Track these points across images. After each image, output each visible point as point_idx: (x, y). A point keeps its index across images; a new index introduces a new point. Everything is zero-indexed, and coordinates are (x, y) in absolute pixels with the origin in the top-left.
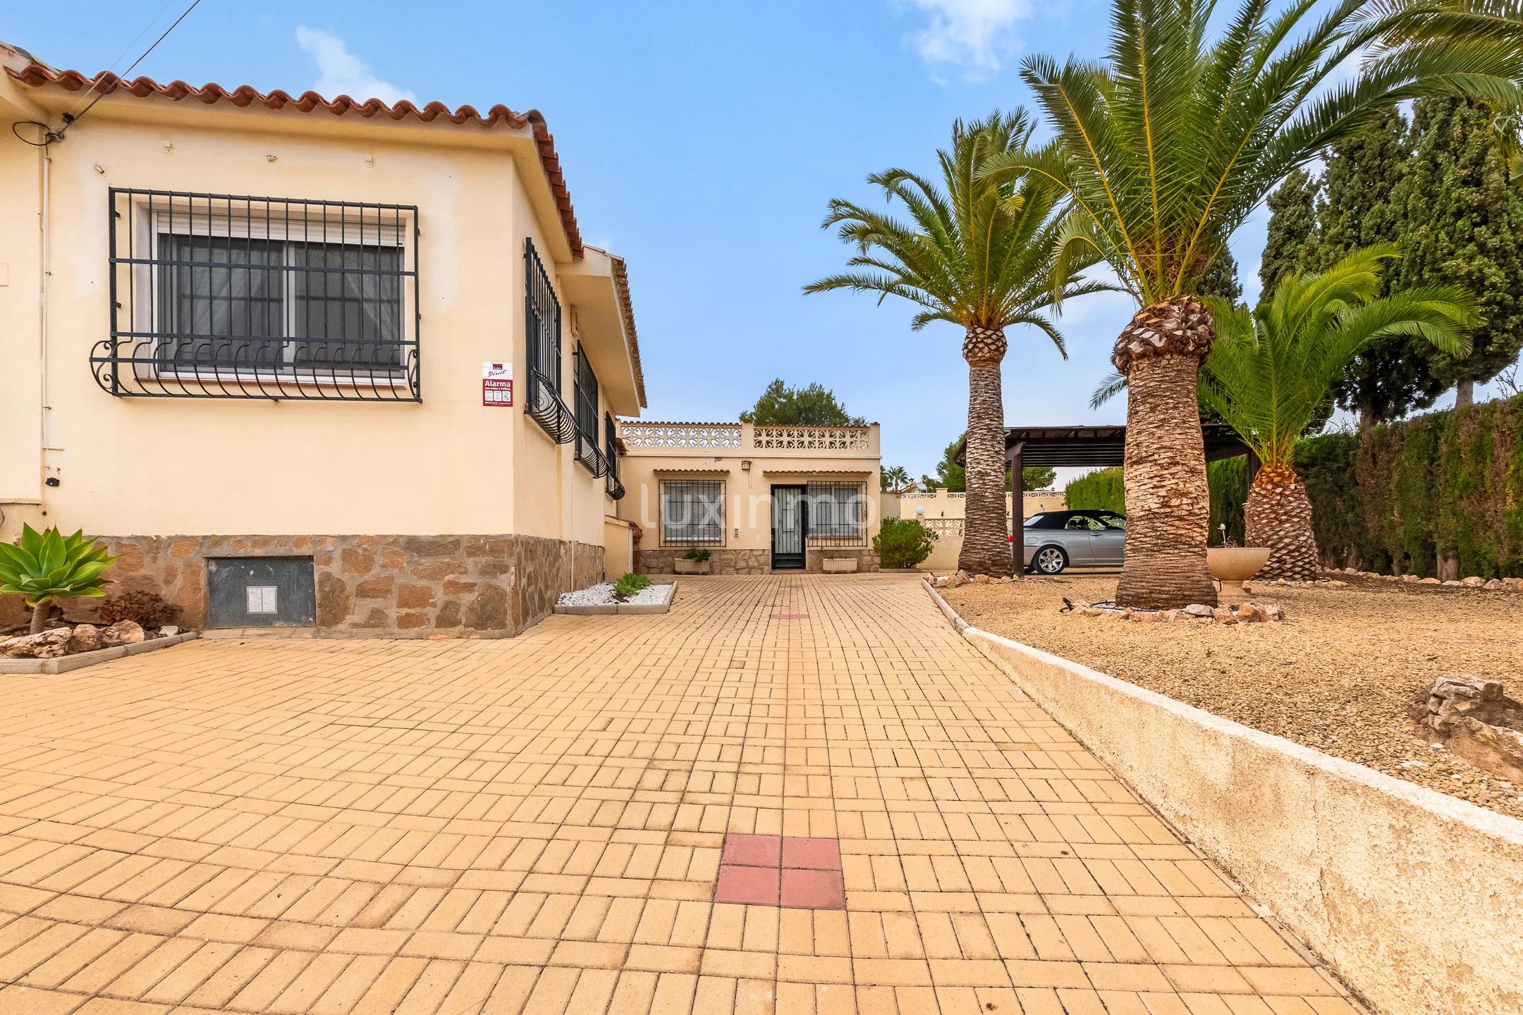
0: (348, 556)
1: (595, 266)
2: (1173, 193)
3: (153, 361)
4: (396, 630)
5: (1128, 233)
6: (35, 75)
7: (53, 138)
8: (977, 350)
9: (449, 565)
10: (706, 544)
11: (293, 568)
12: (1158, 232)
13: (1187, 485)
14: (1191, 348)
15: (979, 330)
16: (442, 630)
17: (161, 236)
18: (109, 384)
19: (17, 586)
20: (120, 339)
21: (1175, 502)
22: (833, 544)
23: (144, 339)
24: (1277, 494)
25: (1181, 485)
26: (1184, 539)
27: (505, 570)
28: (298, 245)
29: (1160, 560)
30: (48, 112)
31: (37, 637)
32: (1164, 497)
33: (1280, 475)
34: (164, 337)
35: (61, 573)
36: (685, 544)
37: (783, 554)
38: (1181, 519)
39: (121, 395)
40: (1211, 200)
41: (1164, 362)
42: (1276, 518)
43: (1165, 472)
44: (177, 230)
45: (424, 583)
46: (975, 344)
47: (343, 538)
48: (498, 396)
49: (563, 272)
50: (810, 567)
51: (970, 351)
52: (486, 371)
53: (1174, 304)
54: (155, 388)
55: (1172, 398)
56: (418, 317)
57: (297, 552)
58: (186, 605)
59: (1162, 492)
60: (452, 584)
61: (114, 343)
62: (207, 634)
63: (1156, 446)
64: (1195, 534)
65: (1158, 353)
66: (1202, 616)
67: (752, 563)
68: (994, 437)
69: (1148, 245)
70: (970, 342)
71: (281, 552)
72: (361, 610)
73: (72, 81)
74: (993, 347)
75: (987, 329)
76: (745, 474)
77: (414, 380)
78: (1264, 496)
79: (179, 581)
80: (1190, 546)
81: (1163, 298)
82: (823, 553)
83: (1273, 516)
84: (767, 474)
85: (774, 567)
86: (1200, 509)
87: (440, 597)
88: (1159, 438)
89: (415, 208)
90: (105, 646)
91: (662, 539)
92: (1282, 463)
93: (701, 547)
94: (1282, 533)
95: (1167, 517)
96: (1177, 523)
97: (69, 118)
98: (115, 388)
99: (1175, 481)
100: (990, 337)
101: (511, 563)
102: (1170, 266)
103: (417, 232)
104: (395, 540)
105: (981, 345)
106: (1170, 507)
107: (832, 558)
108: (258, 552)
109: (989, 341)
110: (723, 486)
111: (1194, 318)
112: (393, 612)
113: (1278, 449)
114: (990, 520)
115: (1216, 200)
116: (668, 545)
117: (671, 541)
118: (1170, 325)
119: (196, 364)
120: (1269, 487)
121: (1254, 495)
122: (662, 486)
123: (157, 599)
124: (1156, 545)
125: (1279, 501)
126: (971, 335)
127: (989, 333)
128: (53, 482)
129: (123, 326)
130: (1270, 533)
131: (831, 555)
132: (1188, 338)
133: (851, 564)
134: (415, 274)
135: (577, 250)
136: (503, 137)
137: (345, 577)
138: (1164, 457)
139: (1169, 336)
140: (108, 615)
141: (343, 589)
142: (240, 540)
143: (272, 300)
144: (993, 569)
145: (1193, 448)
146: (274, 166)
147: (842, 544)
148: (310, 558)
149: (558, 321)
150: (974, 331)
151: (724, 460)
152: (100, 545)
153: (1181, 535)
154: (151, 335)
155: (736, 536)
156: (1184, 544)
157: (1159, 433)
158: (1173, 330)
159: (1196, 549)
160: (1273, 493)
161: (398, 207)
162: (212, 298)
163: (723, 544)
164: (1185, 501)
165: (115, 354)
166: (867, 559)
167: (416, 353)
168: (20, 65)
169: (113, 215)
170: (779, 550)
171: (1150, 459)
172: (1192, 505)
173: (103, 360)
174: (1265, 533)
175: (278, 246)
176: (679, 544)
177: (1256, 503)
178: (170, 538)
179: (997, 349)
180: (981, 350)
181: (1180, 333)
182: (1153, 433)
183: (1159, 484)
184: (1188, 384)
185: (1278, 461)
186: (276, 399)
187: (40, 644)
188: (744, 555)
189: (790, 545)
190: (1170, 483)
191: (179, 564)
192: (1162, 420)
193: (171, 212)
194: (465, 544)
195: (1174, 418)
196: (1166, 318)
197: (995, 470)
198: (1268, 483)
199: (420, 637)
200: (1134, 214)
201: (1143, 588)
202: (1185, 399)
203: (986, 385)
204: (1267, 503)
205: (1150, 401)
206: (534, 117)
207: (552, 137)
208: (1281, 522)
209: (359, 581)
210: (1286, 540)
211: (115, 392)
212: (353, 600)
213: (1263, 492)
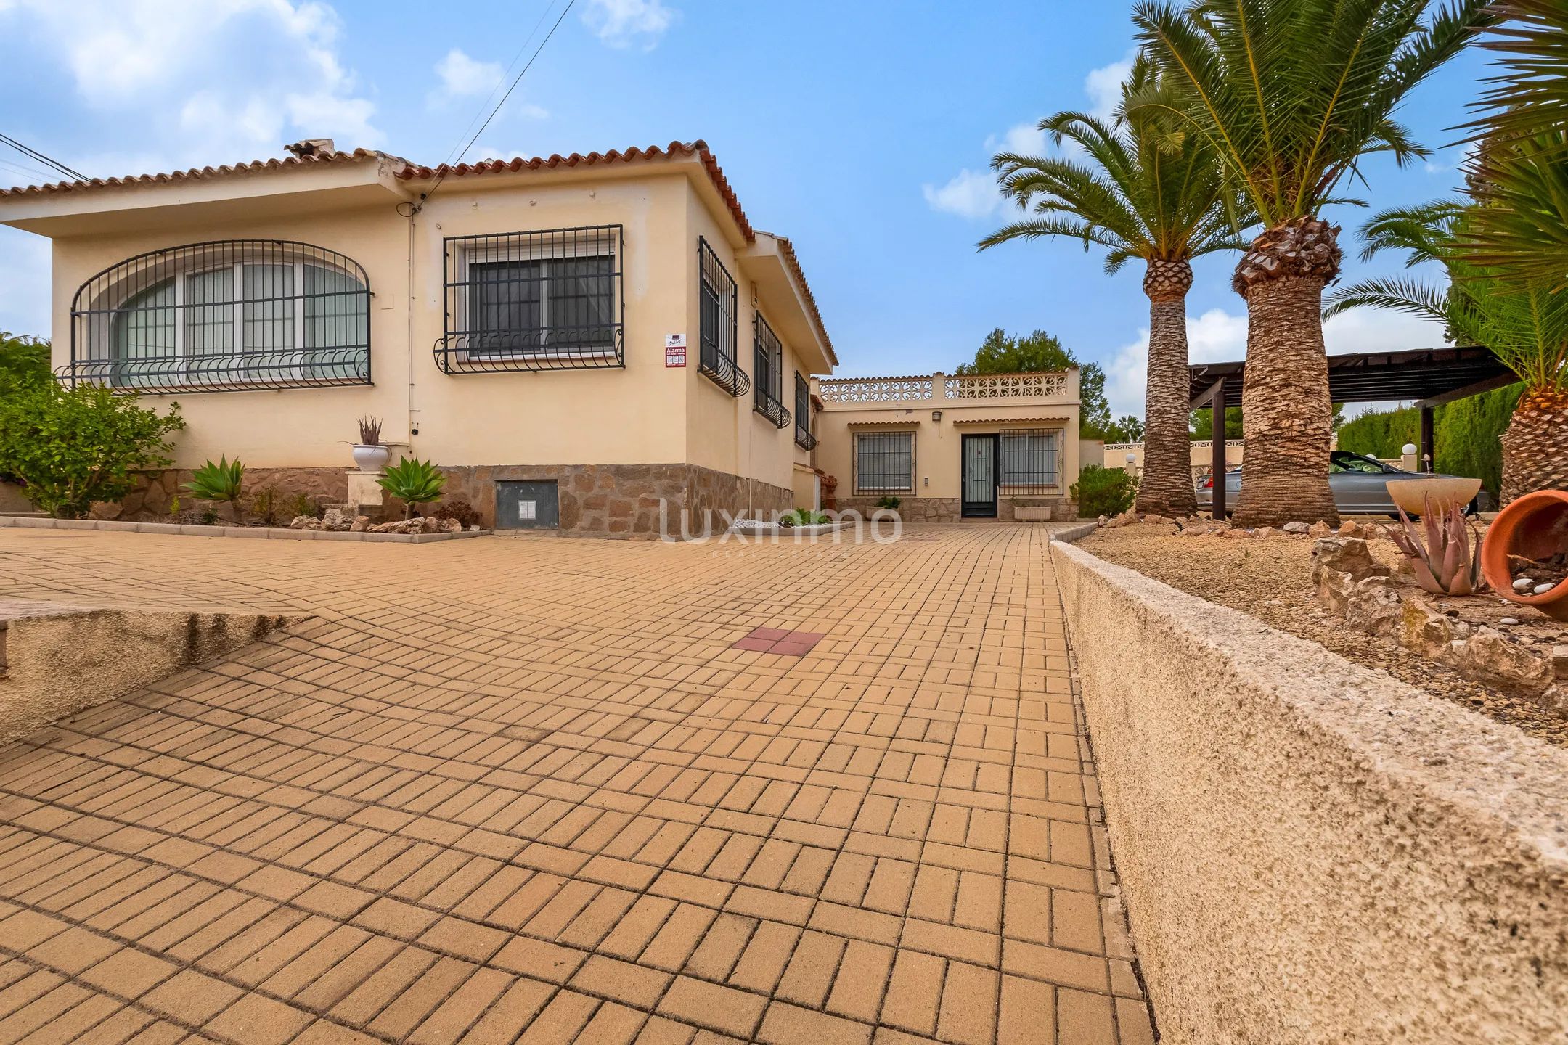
0: (579, 479)
1: (766, 248)
2: (1284, 116)
3: (465, 350)
4: (609, 532)
5: (1242, 161)
6: (408, 173)
7: (416, 211)
8: (1156, 284)
9: (643, 486)
10: (897, 493)
11: (545, 488)
12: (1271, 156)
13: (1300, 406)
14: (1306, 268)
15: (1159, 264)
16: (638, 534)
17: (471, 265)
18: (443, 367)
19: (399, 493)
20: (449, 337)
21: (1285, 423)
22: (1026, 492)
23: (462, 336)
24: (1544, 422)
25: (1293, 406)
26: (1294, 460)
27: (679, 490)
28: (549, 261)
29: (1271, 481)
30: (413, 194)
31: (409, 522)
32: (1274, 419)
33: (1549, 399)
34: (472, 333)
35: (419, 487)
36: (877, 493)
37: (973, 503)
38: (1292, 440)
39: (449, 374)
40: (1326, 117)
41: (1280, 285)
42: (1541, 451)
43: (1277, 394)
44: (479, 261)
45: (626, 499)
46: (1154, 278)
47: (576, 467)
48: (675, 360)
49: (741, 256)
50: (1002, 516)
51: (1149, 286)
52: (668, 341)
53: (1291, 226)
54: (467, 368)
55: (1287, 320)
56: (623, 305)
57: (548, 477)
58: (485, 513)
59: (1273, 414)
60: (645, 500)
61: (446, 340)
62: (496, 532)
63: (1268, 369)
64: (1308, 455)
65: (1271, 277)
66: (1297, 533)
67: (943, 511)
68: (1175, 373)
69: (1264, 170)
70: (1150, 276)
71: (538, 477)
72: (586, 518)
73: (426, 173)
74: (1175, 280)
75: (1168, 261)
76: (936, 425)
77: (619, 351)
78: (1526, 426)
79: (480, 497)
80: (1303, 466)
81: (1282, 220)
82: (1015, 502)
83: (1536, 448)
84: (957, 424)
85: (964, 515)
86: (1315, 429)
87: (636, 509)
88: (1272, 361)
89: (621, 226)
90: (441, 531)
91: (855, 488)
92: (1554, 385)
93: (891, 496)
94: (1549, 468)
95: (1277, 438)
96: (1288, 444)
97: (423, 196)
98: (446, 369)
99: (1287, 402)
100: (1171, 269)
101: (685, 485)
102: (1289, 188)
103: (622, 243)
104: (608, 468)
105: (1161, 279)
106: (1280, 428)
107: (1023, 506)
108: (525, 477)
109: (1171, 274)
110: (913, 437)
111: (1310, 238)
112: (607, 520)
113: (1547, 369)
114: (1170, 459)
115: (1331, 117)
116: (861, 493)
117: (864, 490)
118: (1282, 248)
119: (490, 350)
120: (1533, 414)
121: (1514, 424)
122: (856, 439)
123: (468, 507)
124: (1266, 466)
125: (1546, 430)
126: (1151, 269)
127: (1171, 265)
128: (415, 432)
129: (450, 329)
130: (1533, 468)
131: (1024, 504)
132: (1302, 259)
133: (1045, 513)
134: (621, 274)
135: (749, 236)
136: (680, 163)
137: (577, 495)
138: (1277, 379)
139: (1282, 259)
140: (442, 514)
141: (576, 503)
142: (514, 469)
143: (533, 301)
144: (1171, 510)
145: (1309, 369)
146: (534, 208)
147: (1036, 492)
148: (556, 481)
149: (735, 296)
150: (1154, 265)
151: (915, 412)
152: (439, 471)
153: (1291, 456)
154: (465, 333)
155: (926, 485)
156: (1295, 465)
157: (1272, 356)
158: (1287, 252)
159: (1310, 470)
160: (1538, 421)
161: (610, 226)
162: (499, 304)
163: (913, 492)
164: (1297, 422)
165: (446, 347)
166: (1063, 508)
167: (621, 332)
168: (400, 168)
169: (446, 255)
170: (969, 499)
171: (1263, 382)
172: (1305, 425)
173: (440, 351)
174: (1526, 468)
175: (537, 263)
176: (871, 493)
177: (1517, 434)
178: (476, 467)
179: (1180, 281)
180: (1161, 283)
181: (1293, 254)
182: (1266, 357)
183: (1270, 407)
184: (1307, 305)
185: (1548, 383)
186: (535, 371)
187: (410, 526)
188: (934, 504)
189: (981, 493)
190: (1280, 405)
191: (481, 485)
192: (1275, 343)
193: (476, 248)
194: (653, 471)
195: (1289, 340)
196: (1281, 241)
197: (1176, 408)
198: (1532, 409)
199: (623, 539)
200: (1246, 141)
201: (1252, 509)
202: (1302, 321)
203: (1167, 320)
204: (1530, 433)
205: (1265, 324)
206: (700, 145)
207: (714, 157)
208: (1548, 455)
209: (584, 498)
210: (1555, 477)
211: (446, 373)
212: (582, 511)
213: (1525, 421)
